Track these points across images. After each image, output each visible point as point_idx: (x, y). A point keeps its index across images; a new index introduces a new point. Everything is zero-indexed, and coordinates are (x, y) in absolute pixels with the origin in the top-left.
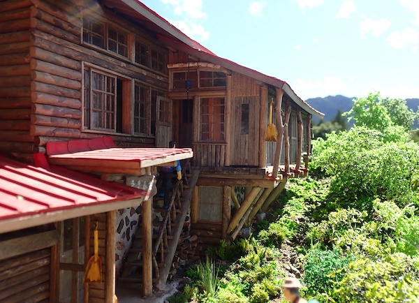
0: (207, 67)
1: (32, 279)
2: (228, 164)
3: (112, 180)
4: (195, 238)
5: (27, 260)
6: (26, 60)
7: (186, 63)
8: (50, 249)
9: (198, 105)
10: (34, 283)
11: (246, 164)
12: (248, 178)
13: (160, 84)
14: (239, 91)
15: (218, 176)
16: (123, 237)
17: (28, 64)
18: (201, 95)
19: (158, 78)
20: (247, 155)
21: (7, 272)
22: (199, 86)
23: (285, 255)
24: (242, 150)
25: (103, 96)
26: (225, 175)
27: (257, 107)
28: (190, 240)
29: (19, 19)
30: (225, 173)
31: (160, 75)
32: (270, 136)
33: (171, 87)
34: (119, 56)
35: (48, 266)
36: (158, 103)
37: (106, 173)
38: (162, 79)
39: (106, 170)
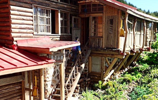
0: (95, 2)
1: (14, 94)
3: (42, 55)
4: (89, 79)
5: (11, 86)
6: (7, 6)
8: (21, 82)
9: (91, 20)
10: (15, 95)
11: (112, 47)
12: (112, 53)
13: (74, 11)
14: (109, 13)
15: (99, 52)
16: (56, 78)
17: (8, 7)
18: (92, 15)
19: (73, 8)
20: (112, 44)
21: (3, 90)
22: (92, 11)
23: (130, 89)
24: (110, 41)
25: (44, 18)
26: (102, 52)
27: (117, 20)
28: (87, 80)
30: (102, 51)
31: (74, 7)
32: (122, 34)
33: (80, 11)
35: (21, 89)
36: (73, 20)
37: (39, 53)
38: (75, 8)
39: (39, 52)
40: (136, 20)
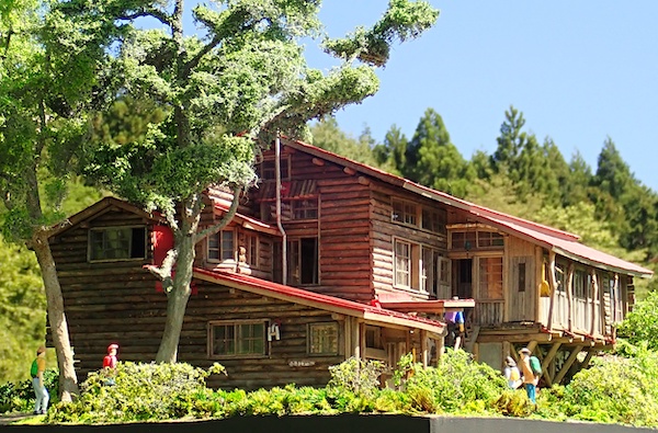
0: (485, 228)
2: (506, 320)
7: (464, 223)
9: (477, 265)
12: (524, 332)
13: (440, 245)
14: (516, 250)
15: (497, 332)
17: (369, 242)
18: (480, 254)
19: (438, 239)
20: (524, 311)
22: (477, 245)
24: (520, 307)
26: (504, 331)
27: (533, 266)
29: (358, 212)
30: (504, 329)
31: (439, 236)
32: (543, 292)
33: (450, 246)
34: (412, 226)
36: (439, 263)
38: (441, 239)
40: (572, 266)
